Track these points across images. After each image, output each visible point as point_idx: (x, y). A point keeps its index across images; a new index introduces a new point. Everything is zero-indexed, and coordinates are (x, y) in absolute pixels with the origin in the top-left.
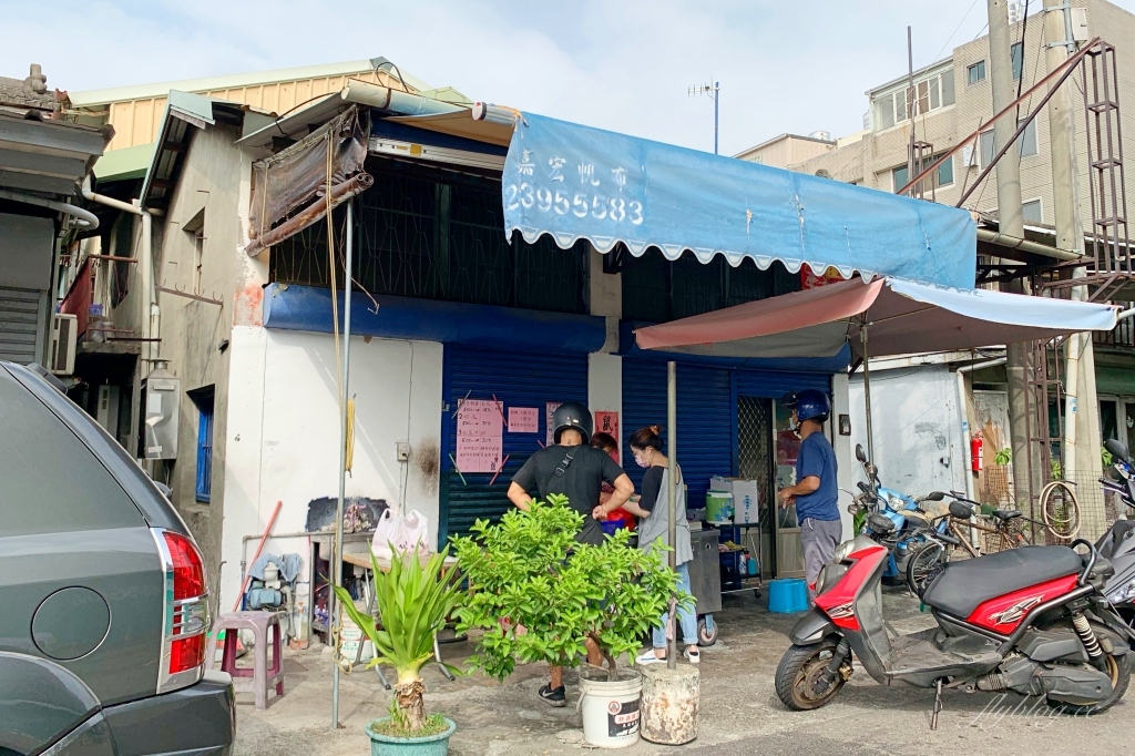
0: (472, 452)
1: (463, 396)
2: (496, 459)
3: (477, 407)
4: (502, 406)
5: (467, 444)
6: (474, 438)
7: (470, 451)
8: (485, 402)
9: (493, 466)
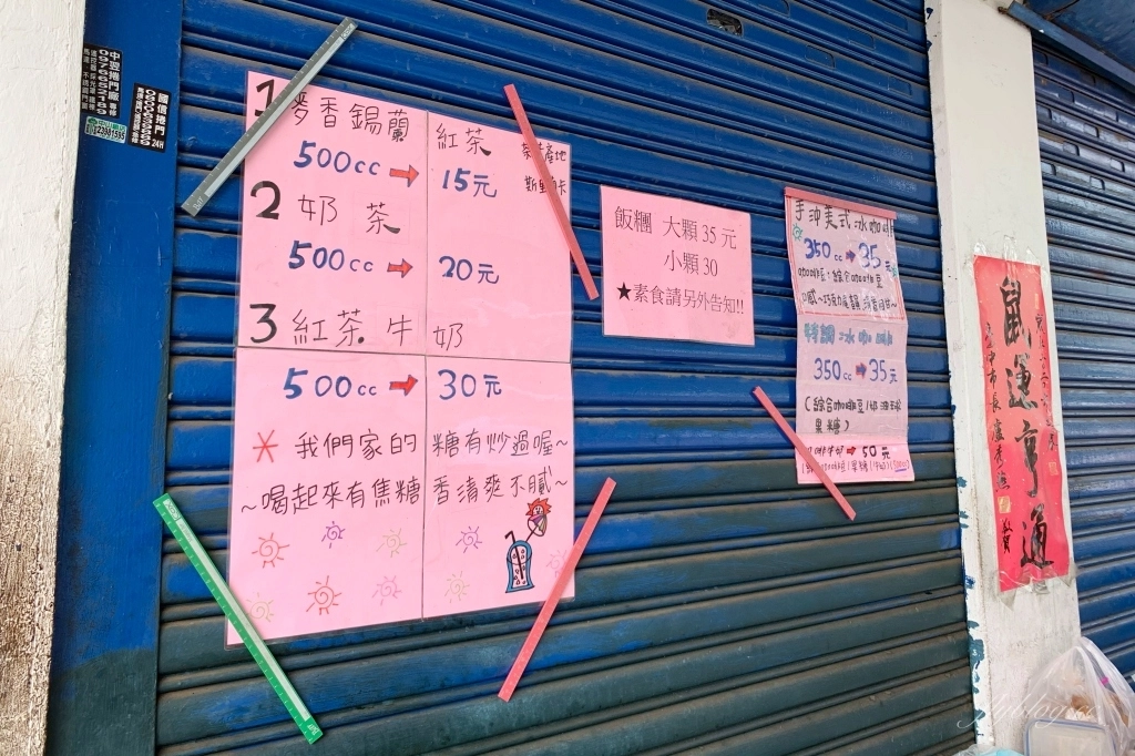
0: (367, 472)
1: (288, 57)
2: (538, 513)
3: (401, 155)
4: (561, 170)
5: (319, 415)
6: (380, 372)
7: (347, 467)
8: (457, 127)
9: (519, 559)
